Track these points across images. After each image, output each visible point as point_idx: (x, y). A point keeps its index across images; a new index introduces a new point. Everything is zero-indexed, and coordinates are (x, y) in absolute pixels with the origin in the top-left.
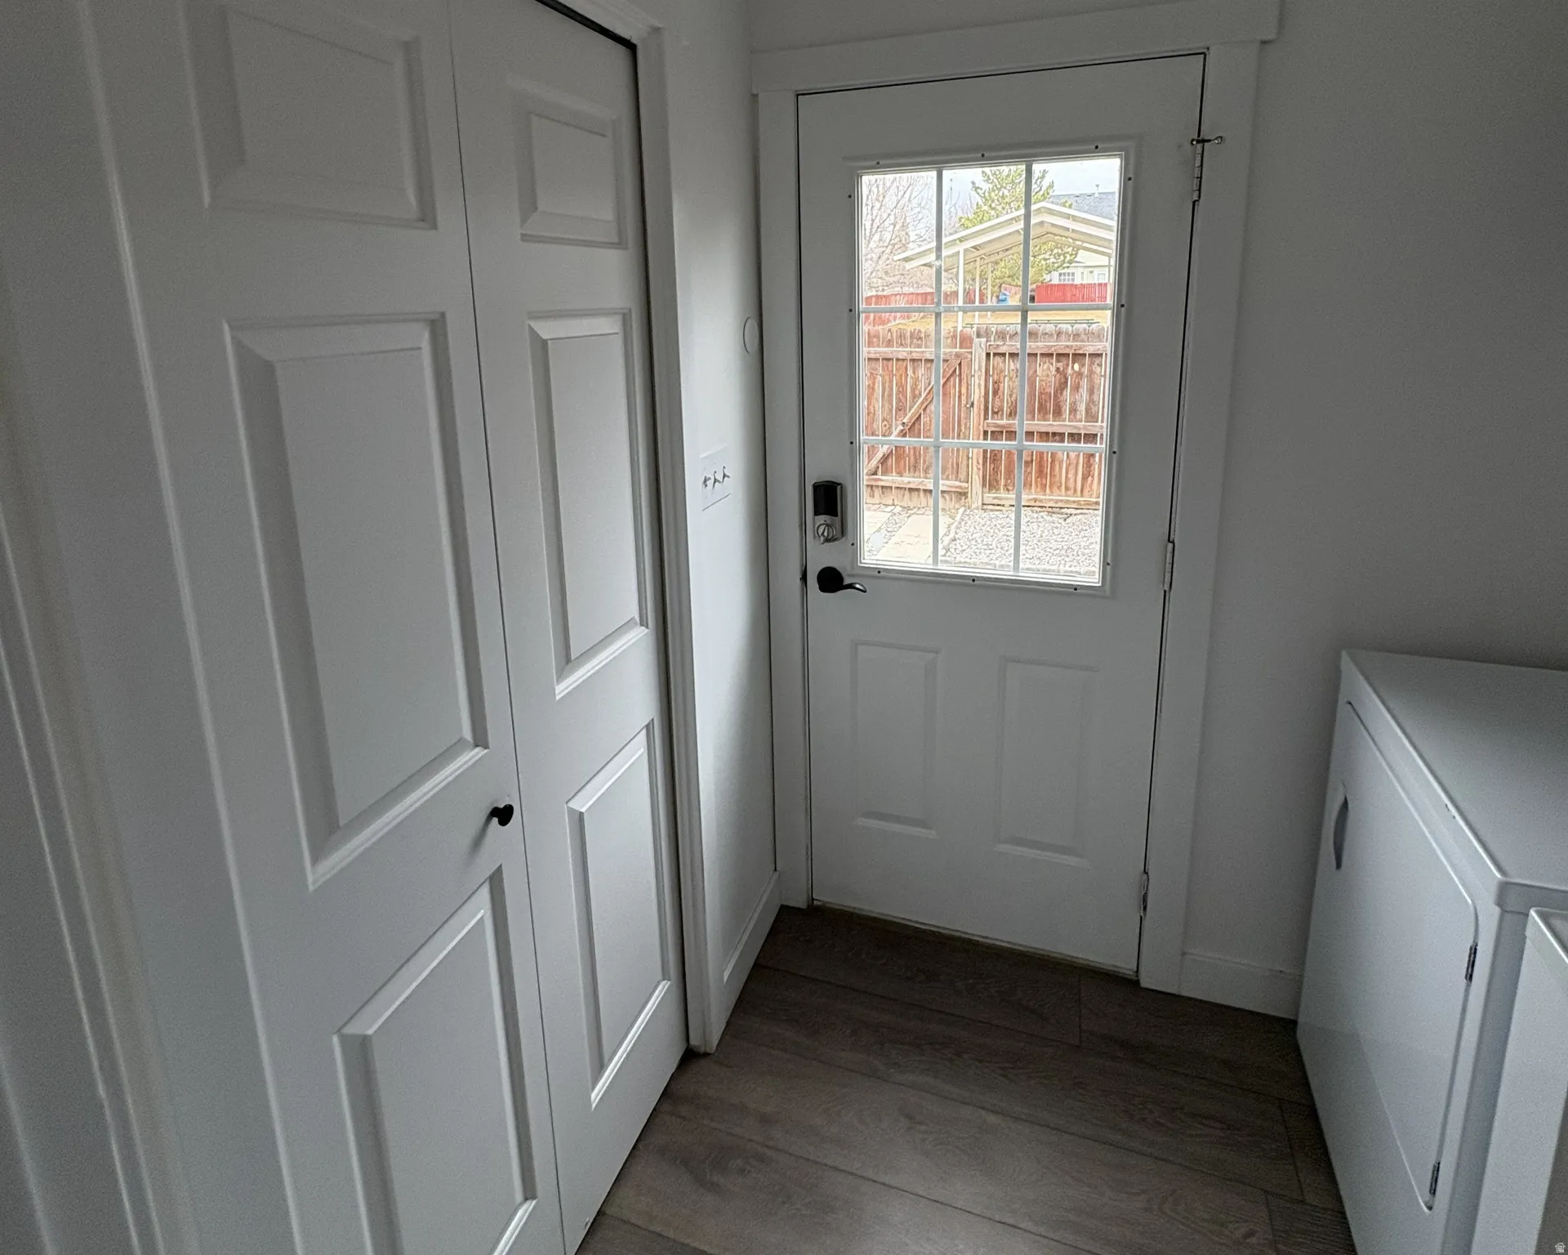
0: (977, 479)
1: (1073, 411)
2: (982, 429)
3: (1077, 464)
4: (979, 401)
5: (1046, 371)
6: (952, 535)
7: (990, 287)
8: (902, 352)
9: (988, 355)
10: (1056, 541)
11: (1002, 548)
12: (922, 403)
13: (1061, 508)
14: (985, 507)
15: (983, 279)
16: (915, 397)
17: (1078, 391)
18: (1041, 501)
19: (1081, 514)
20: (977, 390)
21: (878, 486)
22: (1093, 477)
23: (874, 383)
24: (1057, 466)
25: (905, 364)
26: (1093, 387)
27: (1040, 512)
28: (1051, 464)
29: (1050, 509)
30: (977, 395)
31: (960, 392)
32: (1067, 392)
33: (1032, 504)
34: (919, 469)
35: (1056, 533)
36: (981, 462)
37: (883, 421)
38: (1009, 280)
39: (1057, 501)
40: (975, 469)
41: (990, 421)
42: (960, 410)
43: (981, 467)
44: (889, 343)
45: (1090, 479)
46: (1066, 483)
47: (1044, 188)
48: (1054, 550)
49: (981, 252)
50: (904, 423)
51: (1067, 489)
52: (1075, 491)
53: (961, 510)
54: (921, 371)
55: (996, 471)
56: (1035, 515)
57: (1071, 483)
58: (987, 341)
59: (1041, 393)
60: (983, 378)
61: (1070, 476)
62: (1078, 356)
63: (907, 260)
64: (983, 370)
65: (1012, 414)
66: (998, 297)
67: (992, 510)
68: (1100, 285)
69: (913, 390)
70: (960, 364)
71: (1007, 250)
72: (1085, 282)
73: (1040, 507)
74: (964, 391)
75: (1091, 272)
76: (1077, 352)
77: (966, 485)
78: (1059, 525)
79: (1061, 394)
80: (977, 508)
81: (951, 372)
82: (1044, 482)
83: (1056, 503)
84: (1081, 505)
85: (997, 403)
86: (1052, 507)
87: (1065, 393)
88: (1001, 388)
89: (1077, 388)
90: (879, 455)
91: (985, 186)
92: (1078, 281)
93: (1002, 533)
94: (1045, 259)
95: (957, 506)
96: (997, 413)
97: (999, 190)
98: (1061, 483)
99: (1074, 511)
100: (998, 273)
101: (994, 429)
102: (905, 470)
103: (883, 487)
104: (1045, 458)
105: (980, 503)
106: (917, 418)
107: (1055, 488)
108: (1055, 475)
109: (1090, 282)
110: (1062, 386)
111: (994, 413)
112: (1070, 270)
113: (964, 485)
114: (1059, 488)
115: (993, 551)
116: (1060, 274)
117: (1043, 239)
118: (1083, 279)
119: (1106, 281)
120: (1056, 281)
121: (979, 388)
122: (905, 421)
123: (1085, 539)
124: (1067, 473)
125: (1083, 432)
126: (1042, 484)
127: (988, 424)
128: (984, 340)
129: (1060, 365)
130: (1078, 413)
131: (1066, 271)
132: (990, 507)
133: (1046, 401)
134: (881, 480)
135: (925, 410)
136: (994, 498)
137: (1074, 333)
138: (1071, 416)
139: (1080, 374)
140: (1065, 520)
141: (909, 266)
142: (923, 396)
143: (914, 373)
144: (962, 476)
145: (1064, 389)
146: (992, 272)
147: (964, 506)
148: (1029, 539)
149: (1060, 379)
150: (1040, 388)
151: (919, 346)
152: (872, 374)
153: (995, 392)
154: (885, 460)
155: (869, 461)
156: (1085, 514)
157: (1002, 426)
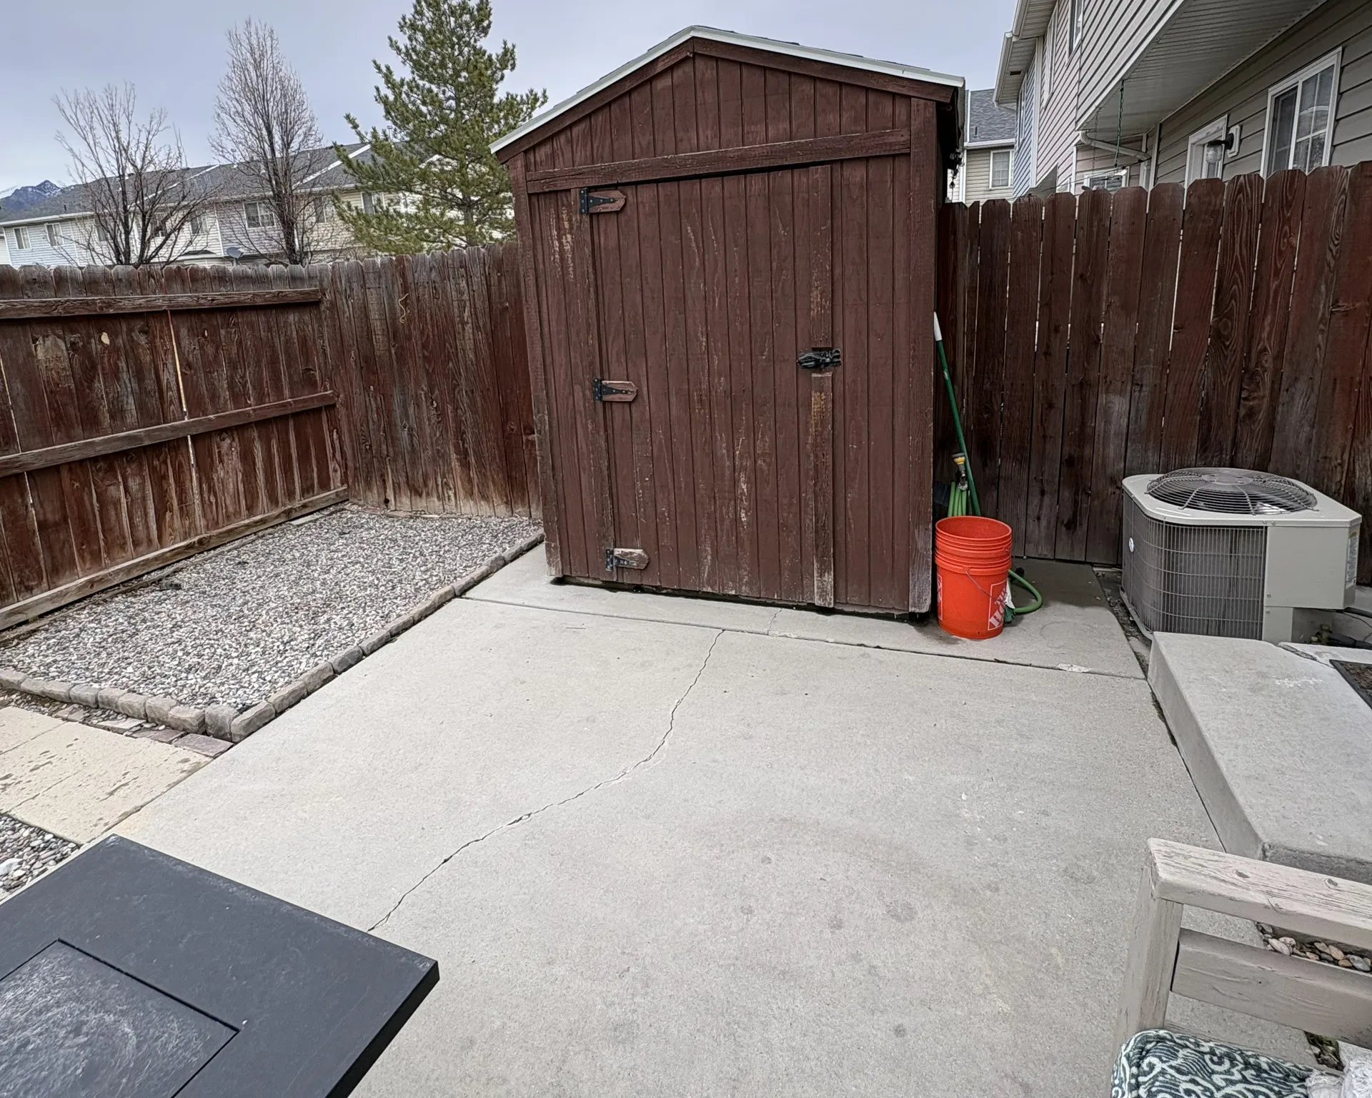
1: (117, 412)
3: (144, 499)
5: (53, 352)
13: (136, 578)
17: (118, 380)
18: (101, 580)
22: (171, 511)
24: (113, 513)
26: (142, 368)
28: (101, 511)
32: (99, 385)
33: (88, 592)
39: (129, 569)
45: (168, 515)
46: (132, 536)
51: (136, 544)
52: (150, 541)
57: (141, 533)
59: (51, 393)
61: (137, 520)
73: (105, 591)
76: (101, 312)
79: (89, 387)
82: (95, 548)
83: (128, 573)
84: (167, 559)
86: (124, 583)
87: (97, 384)
89: (113, 373)
98: (124, 538)
104: (89, 507)
107: (117, 551)
108: (111, 530)
110: (88, 374)
114: (123, 547)
124: (131, 518)
126: (91, 553)
129: (75, 337)
130: (126, 415)
133: (64, 405)
137: (88, 280)
138: (116, 423)
139: (113, 348)
145: (94, 377)
149: (82, 364)
150: (48, 383)
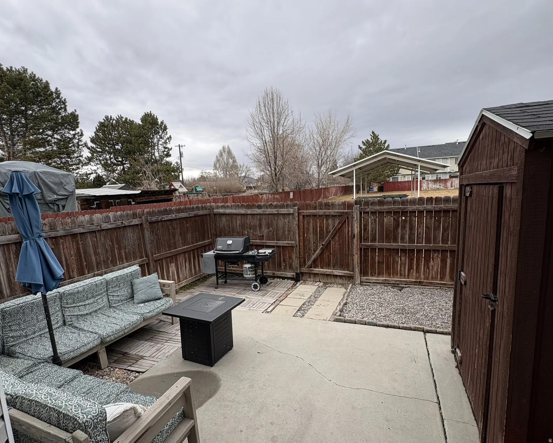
0: (357, 270)
1: (403, 238)
2: (359, 247)
3: (405, 263)
4: (357, 234)
5: (388, 220)
6: (344, 301)
7: (366, 184)
8: (321, 212)
9: (361, 213)
10: (397, 304)
11: (369, 309)
12: (331, 235)
13: (398, 284)
14: (362, 284)
15: (363, 180)
16: (328, 232)
17: (404, 229)
18: (388, 280)
19: (408, 287)
20: (356, 229)
21: (312, 273)
22: (413, 269)
23: (309, 226)
24: (396, 265)
25: (323, 218)
26: (412, 227)
27: (388, 286)
28: (393, 264)
29: (393, 285)
30: (356, 231)
31: (348, 229)
32: (399, 230)
34: (331, 266)
35: (397, 299)
36: (359, 262)
37: (313, 244)
38: (374, 181)
39: (396, 281)
40: (356, 266)
41: (363, 243)
42: (348, 238)
43: (359, 265)
44: (315, 208)
45: (412, 270)
46: (400, 272)
47: (386, 147)
48: (396, 310)
49: (362, 170)
50: (323, 245)
51: (401, 275)
52: (405, 276)
53: (350, 285)
54: (330, 221)
55: (366, 266)
56: (386, 288)
57: (403, 272)
58: (360, 206)
59: (386, 231)
60: (359, 224)
61: (402, 269)
62: (404, 213)
63: (334, 174)
64: (359, 220)
65: (374, 240)
66: (369, 187)
67: (365, 285)
68: (408, 181)
69: (327, 229)
70: (348, 218)
71: (373, 169)
72: (402, 180)
73: (388, 283)
74: (350, 229)
75: (405, 177)
76: (404, 210)
77: (353, 273)
78: (398, 294)
79: (396, 230)
80: (358, 284)
81: (344, 221)
82: (390, 272)
83: (396, 282)
84: (407, 282)
85: (366, 235)
86: (394, 284)
88: (368, 228)
89: (404, 228)
90: (312, 259)
91: (364, 147)
92: (399, 180)
93: (370, 299)
94: (387, 173)
95: (349, 282)
96: (366, 240)
97: (369, 148)
98: (398, 272)
99: (404, 286)
100: (369, 178)
101: (364, 247)
102: (324, 265)
103: (314, 274)
104: (390, 261)
105: (359, 282)
106: (329, 243)
107: (395, 275)
108: (395, 269)
109: (404, 180)
110: (397, 227)
111: (364, 239)
112: (396, 176)
113: (351, 273)
114: (397, 274)
115: (365, 311)
116: (393, 178)
117: (386, 165)
118: (401, 179)
119: (411, 180)
120: (391, 180)
121: (357, 228)
122: (323, 243)
123: (411, 303)
124: (400, 268)
125: (407, 248)
126: (388, 273)
127: (362, 245)
128: (358, 206)
129: (395, 217)
130: (405, 239)
131: (395, 177)
132: (364, 283)
133: (389, 234)
134: (314, 270)
135: (332, 238)
136: (366, 279)
138: (402, 241)
139: (405, 221)
140: (400, 291)
141: (334, 176)
142: (331, 232)
143: (327, 221)
144: (351, 269)
146: (367, 178)
147: (352, 283)
148: (383, 303)
149: (396, 224)
150: (386, 228)
151: (329, 209)
152: (308, 222)
153: (365, 230)
154: (315, 261)
155: (308, 261)
156: (410, 287)
157: (369, 246)
